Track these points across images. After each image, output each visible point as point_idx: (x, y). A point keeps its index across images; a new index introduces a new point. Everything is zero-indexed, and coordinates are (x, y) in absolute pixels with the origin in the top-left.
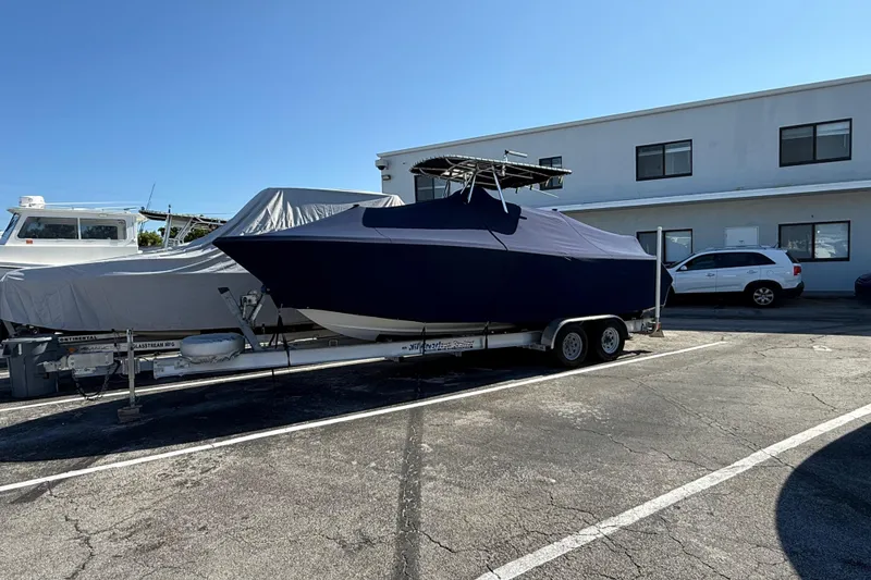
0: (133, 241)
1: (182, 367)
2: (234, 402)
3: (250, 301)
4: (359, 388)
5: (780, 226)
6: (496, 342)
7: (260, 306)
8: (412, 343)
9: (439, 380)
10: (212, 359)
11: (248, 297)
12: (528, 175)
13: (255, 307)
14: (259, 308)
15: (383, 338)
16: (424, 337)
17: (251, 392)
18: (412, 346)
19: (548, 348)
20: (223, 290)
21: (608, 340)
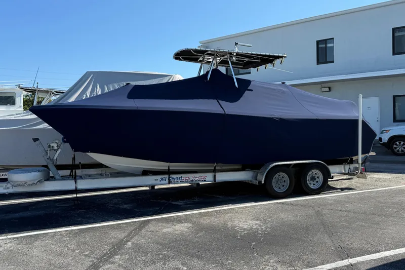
0: (20, 107)
1: (8, 188)
2: (42, 212)
3: (53, 147)
4: (125, 206)
5: (394, 97)
6: (223, 177)
7: (60, 150)
8: (162, 176)
9: (181, 203)
10: (24, 184)
11: (52, 145)
12: (257, 59)
13: (56, 150)
14: (58, 152)
15: (145, 173)
16: (169, 172)
17: (58, 207)
18: (162, 179)
19: (260, 182)
20: (35, 140)
21: (313, 179)
